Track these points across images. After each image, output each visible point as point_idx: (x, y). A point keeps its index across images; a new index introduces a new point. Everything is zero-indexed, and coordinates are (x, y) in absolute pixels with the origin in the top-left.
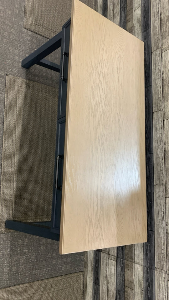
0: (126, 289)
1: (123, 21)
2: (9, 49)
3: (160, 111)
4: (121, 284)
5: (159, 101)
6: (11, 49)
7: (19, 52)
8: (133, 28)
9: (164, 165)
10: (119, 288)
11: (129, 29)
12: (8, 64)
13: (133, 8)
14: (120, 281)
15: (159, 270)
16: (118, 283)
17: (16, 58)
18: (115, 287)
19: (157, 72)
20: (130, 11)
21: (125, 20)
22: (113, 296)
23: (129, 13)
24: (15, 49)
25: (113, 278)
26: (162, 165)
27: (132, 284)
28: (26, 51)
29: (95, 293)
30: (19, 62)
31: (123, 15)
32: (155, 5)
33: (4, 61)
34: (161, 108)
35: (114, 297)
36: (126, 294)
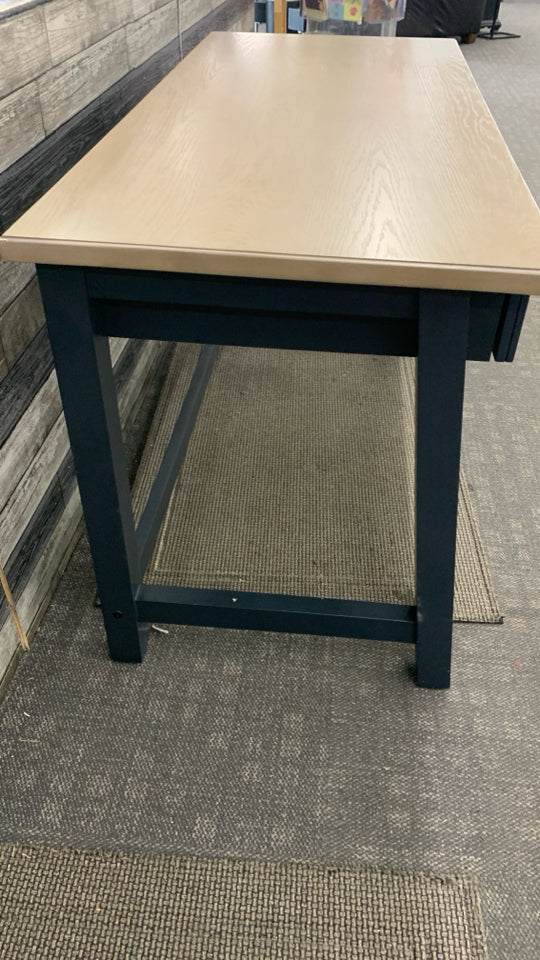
2: (522, 726)
6: (514, 734)
7: (470, 729)
12: (506, 665)
17: (477, 698)
24: (492, 740)
28: (437, 747)
30: (461, 684)
33: (527, 672)
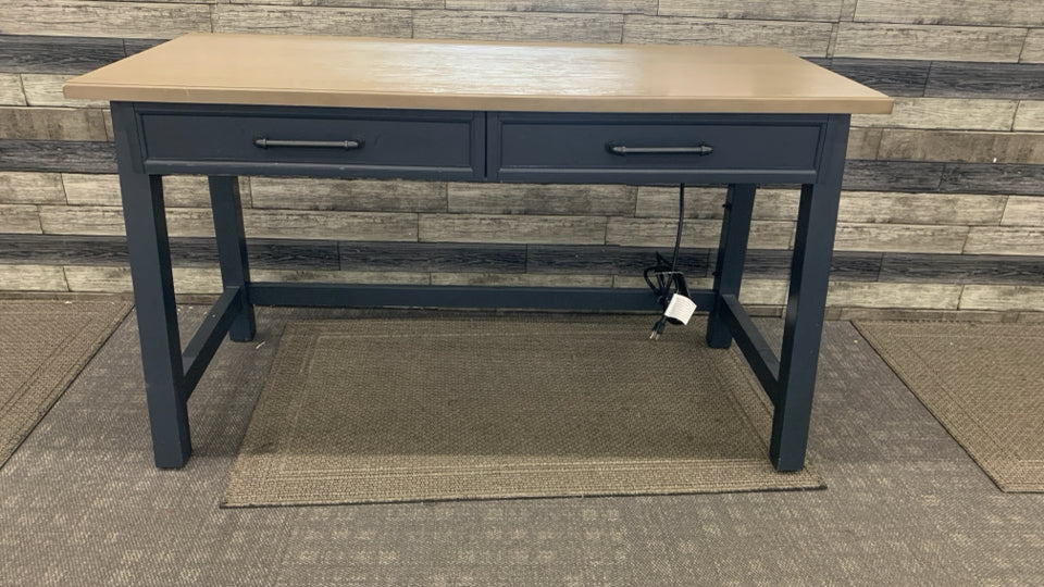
0: (883, 155)
1: (42, 157)
3: (415, 20)
4: (873, 173)
5: (383, 21)
8: (92, 114)
9: (571, 16)
10: (883, 181)
11: (89, 130)
13: (13, 111)
14: (867, 175)
15: (831, 47)
16: (873, 183)
18: (882, 194)
19: (288, 25)
20: (16, 125)
21: (42, 149)
22: (904, 202)
23: (26, 128)
25: (860, 202)
26: (571, 20)
27: (870, 134)
29: (903, 272)
31: (17, 158)
32: (48, 18)
34: (405, 14)
35: (906, 198)
36: (895, 156)
